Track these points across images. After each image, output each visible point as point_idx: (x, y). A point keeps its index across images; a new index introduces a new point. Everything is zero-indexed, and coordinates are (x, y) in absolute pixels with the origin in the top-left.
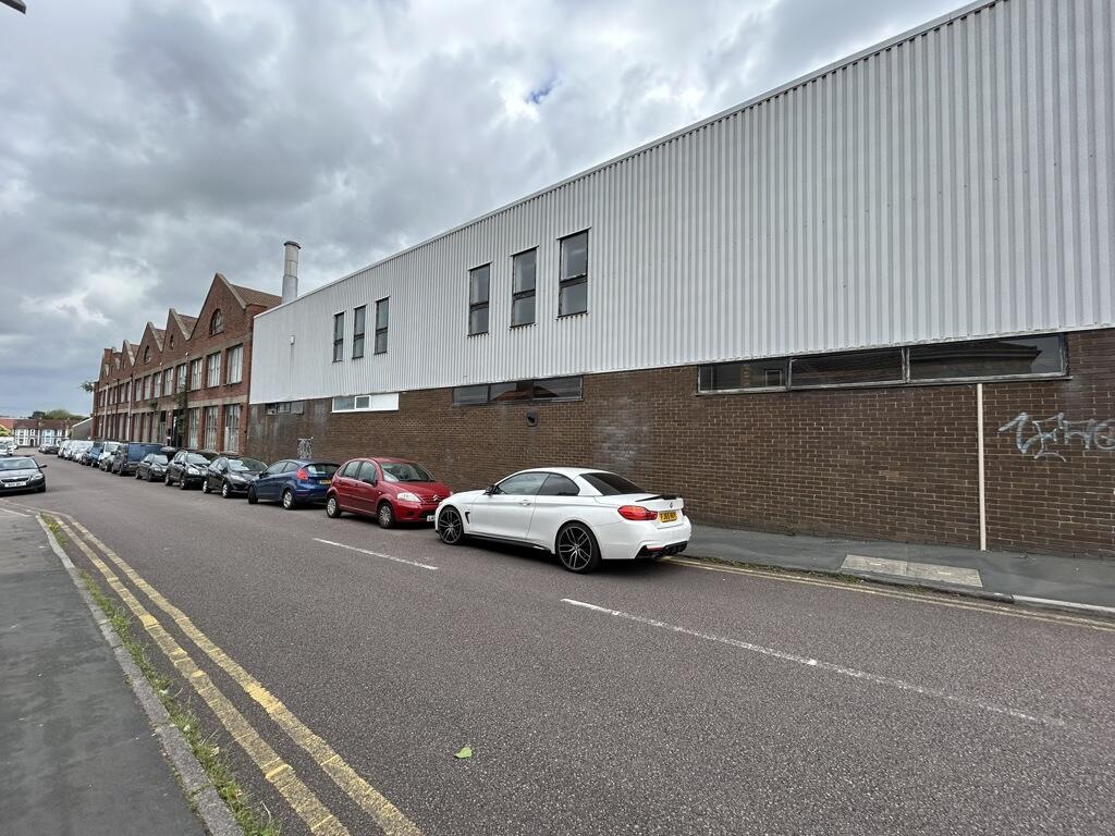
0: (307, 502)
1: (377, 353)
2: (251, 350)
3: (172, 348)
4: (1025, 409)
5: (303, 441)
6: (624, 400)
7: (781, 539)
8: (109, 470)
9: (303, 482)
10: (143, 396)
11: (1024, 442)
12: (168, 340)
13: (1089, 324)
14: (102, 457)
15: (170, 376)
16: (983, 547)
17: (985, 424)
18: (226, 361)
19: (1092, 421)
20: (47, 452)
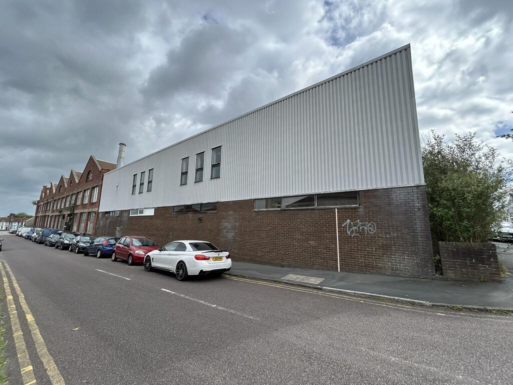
0: (106, 255)
1: (148, 191)
2: (101, 189)
3: (70, 186)
4: (349, 218)
5: (118, 228)
6: (231, 213)
7: (279, 268)
8: (35, 242)
9: (106, 246)
10: (57, 207)
11: (349, 230)
12: (70, 183)
13: (365, 188)
14: (33, 236)
15: (69, 199)
16: (339, 271)
17: (338, 223)
18: (92, 193)
19: (367, 223)
20: (12, 233)
